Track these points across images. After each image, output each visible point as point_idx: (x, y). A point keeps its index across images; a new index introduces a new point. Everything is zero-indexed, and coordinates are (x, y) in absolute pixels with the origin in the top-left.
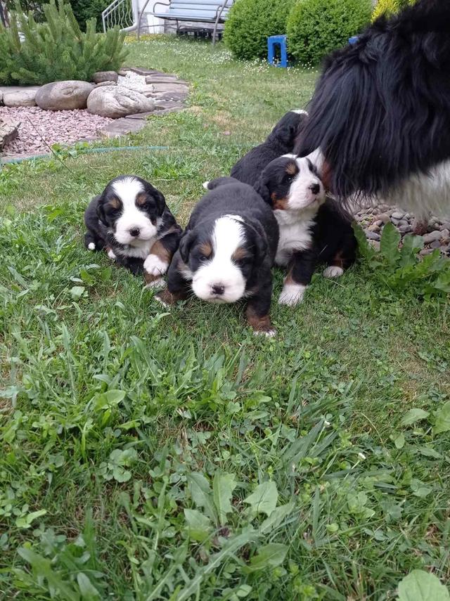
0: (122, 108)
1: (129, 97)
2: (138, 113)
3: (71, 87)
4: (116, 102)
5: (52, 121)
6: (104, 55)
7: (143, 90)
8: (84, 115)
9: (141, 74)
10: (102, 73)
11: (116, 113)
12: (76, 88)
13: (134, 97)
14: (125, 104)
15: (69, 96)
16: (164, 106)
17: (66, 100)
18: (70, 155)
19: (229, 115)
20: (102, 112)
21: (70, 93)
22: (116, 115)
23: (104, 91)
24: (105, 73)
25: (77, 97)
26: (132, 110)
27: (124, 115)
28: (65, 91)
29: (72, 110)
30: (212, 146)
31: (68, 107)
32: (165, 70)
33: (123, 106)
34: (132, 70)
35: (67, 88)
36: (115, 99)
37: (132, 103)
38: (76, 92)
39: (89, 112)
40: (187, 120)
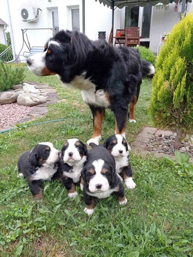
0: (35, 102)
1: (36, 98)
2: (41, 104)
3: (10, 95)
4: (32, 100)
5: (3, 110)
6: (17, 78)
7: (36, 92)
8: (16, 106)
9: (31, 84)
10: (16, 85)
11: (32, 105)
12: (12, 95)
13: (38, 98)
14: (35, 100)
15: (9, 98)
16: (50, 100)
17: (8, 100)
18: (24, 128)
19: (78, 102)
20: (25, 104)
21: (9, 97)
22: (31, 106)
23: (25, 96)
24: (17, 85)
25: (12, 99)
26: (39, 103)
27: (35, 105)
28: (7, 96)
29: (11, 104)
30: (81, 118)
31: (8, 103)
32: (41, 82)
33: (35, 101)
34: (26, 82)
35: (8, 95)
36: (30, 99)
37: (38, 100)
38: (12, 97)
39: (18, 104)
40: (64, 106)
